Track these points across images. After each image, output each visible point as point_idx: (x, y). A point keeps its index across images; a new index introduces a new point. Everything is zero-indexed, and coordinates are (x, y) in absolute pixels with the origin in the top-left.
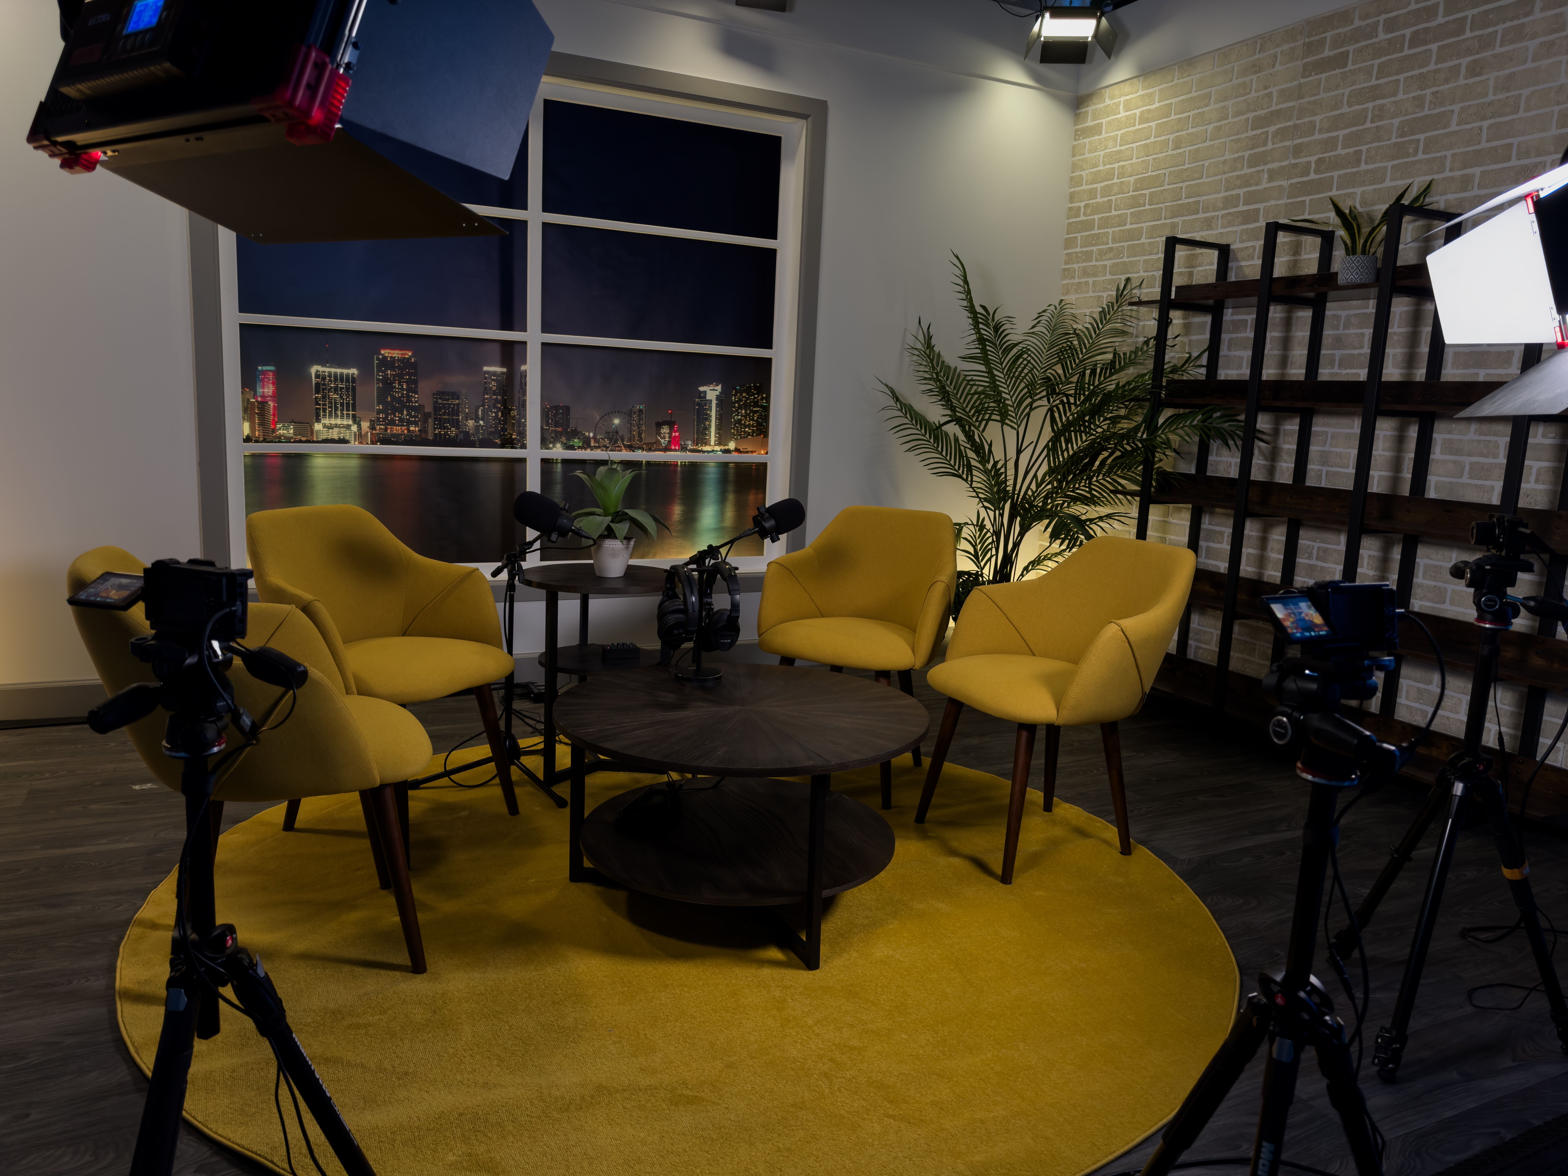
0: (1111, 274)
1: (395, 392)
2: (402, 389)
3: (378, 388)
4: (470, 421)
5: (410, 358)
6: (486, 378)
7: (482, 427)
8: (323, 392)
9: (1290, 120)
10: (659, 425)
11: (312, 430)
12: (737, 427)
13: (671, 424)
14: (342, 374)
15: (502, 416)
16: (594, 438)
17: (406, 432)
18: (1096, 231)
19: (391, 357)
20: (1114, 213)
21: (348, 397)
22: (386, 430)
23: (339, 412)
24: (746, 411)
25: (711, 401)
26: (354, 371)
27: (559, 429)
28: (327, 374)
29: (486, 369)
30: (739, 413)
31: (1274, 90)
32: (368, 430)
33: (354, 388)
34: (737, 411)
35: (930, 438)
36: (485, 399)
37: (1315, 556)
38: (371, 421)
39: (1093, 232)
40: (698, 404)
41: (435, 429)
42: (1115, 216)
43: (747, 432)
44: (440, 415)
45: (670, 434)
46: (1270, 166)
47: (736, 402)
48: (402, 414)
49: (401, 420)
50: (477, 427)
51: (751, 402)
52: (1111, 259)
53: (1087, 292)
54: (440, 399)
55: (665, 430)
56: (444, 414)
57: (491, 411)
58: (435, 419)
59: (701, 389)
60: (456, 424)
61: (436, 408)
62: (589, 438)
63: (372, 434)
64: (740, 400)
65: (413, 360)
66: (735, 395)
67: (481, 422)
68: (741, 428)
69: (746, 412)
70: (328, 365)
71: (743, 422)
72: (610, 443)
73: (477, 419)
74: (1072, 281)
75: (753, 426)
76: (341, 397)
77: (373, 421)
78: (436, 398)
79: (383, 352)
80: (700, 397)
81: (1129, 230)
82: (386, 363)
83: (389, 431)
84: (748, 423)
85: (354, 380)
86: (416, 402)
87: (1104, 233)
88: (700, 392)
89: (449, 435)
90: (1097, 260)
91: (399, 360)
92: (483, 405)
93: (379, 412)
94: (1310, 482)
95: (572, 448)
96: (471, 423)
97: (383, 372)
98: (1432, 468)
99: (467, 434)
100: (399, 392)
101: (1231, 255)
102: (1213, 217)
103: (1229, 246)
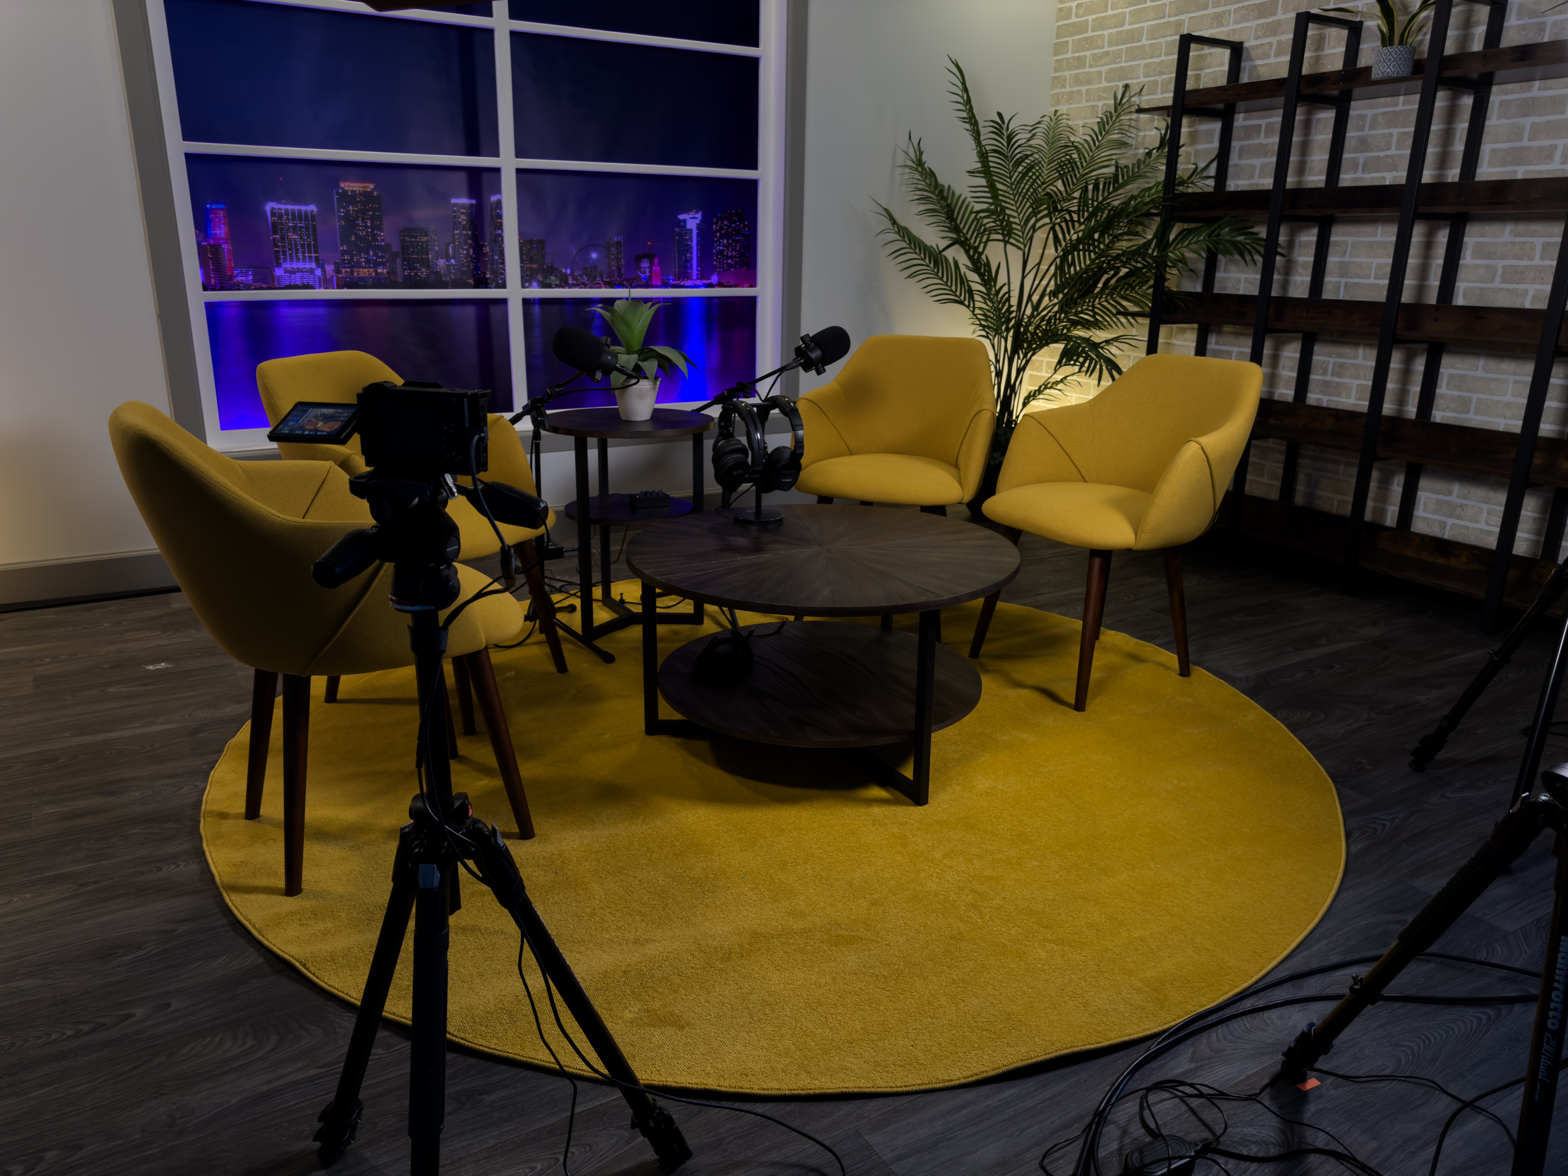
0: (1107, 80)
1: (360, 230)
2: (367, 227)
3: (341, 226)
4: (441, 260)
5: (371, 192)
6: (454, 212)
7: (454, 266)
8: (281, 232)
10: (639, 259)
11: (273, 276)
12: (720, 259)
13: (650, 257)
14: (300, 212)
15: (474, 254)
16: (572, 274)
17: (374, 274)
18: (1090, 34)
19: (352, 191)
20: (1110, 12)
21: (308, 238)
22: (352, 273)
23: (300, 255)
24: (728, 240)
25: (691, 230)
26: (312, 208)
27: (535, 266)
28: (283, 212)
29: (453, 201)
30: (720, 243)
32: (333, 273)
33: (314, 227)
34: (718, 241)
35: (930, 262)
36: (455, 235)
37: (1330, 372)
38: (335, 263)
39: (1086, 35)
40: (679, 234)
41: (404, 270)
42: (1112, 16)
43: (730, 263)
44: (409, 254)
45: (650, 268)
47: (718, 231)
48: (368, 255)
49: (368, 261)
50: (448, 266)
51: (733, 231)
52: (1106, 64)
53: (1081, 102)
54: (407, 236)
55: (645, 264)
56: (413, 253)
57: (462, 248)
58: (404, 259)
59: (681, 217)
60: (427, 264)
61: (404, 247)
62: (566, 275)
63: (338, 278)
64: (722, 229)
65: (375, 194)
66: (716, 223)
67: (453, 261)
68: (724, 260)
69: (728, 242)
70: (283, 201)
71: (725, 253)
72: (588, 280)
73: (447, 258)
74: (1064, 90)
75: (735, 257)
76: (301, 238)
77: (338, 263)
78: (403, 236)
79: (342, 185)
80: (680, 227)
81: (1128, 31)
82: (347, 198)
83: (355, 274)
84: (730, 254)
85: (313, 218)
86: (382, 240)
87: (1099, 36)
88: (680, 221)
89: (419, 276)
90: (1091, 66)
91: (360, 194)
92: (453, 242)
93: (344, 253)
94: (1327, 294)
95: (549, 286)
96: (442, 262)
97: (344, 208)
98: (1462, 274)
99: (438, 274)
100: (363, 230)
101: (1245, 54)
102: (1224, 12)
103: (1241, 43)
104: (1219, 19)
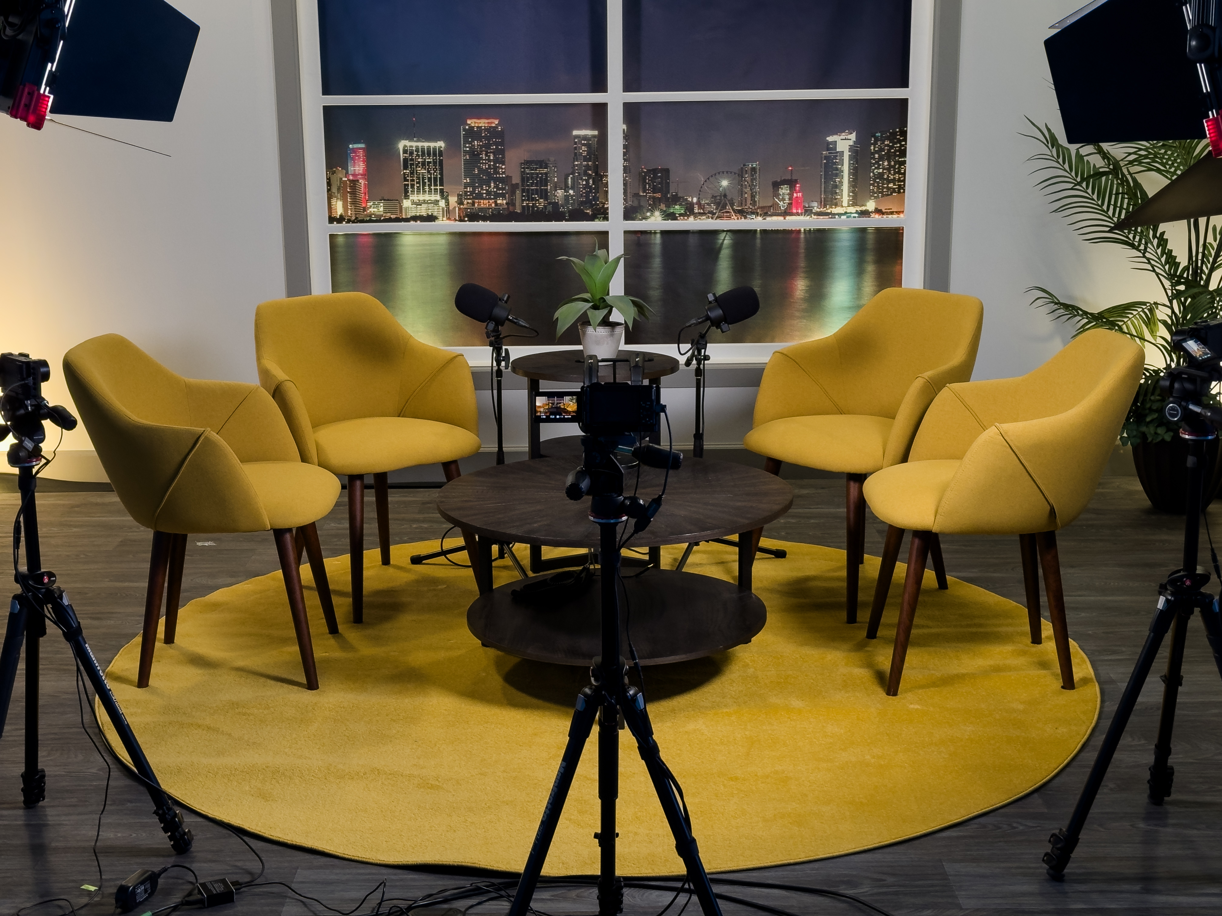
1: (482, 163)
2: (489, 160)
3: (465, 160)
4: (559, 191)
5: (496, 127)
6: (575, 143)
7: (572, 196)
8: (411, 168)
10: (776, 185)
11: (401, 207)
12: (878, 183)
13: (791, 183)
14: (429, 148)
15: (593, 184)
16: (699, 203)
17: (493, 205)
19: (478, 127)
21: (435, 172)
22: (473, 204)
23: (427, 188)
24: (889, 162)
25: (842, 153)
26: (441, 144)
27: (656, 195)
28: (414, 149)
29: (575, 133)
30: (879, 165)
32: (456, 205)
33: (441, 162)
34: (877, 163)
36: (574, 166)
38: (459, 195)
40: (826, 158)
41: (523, 201)
44: (528, 186)
45: (791, 194)
47: (876, 152)
48: (490, 187)
49: (489, 193)
50: (567, 198)
51: (896, 151)
54: (527, 168)
55: (784, 190)
56: (532, 184)
57: (582, 179)
58: (523, 191)
59: (830, 139)
60: (544, 195)
61: (524, 179)
62: (692, 205)
63: (459, 209)
64: (881, 150)
65: (500, 129)
66: (875, 144)
67: (571, 192)
68: (883, 184)
69: (889, 164)
70: (415, 139)
71: (885, 176)
72: (717, 210)
73: (566, 188)
76: (429, 172)
77: (461, 195)
78: (523, 168)
79: (469, 123)
80: (828, 149)
82: (472, 134)
83: (476, 205)
85: (441, 153)
86: (503, 173)
88: (828, 143)
89: (537, 207)
91: (486, 129)
92: (573, 173)
93: (467, 185)
95: (674, 215)
96: (560, 193)
97: (470, 143)
99: (555, 205)
100: (486, 163)
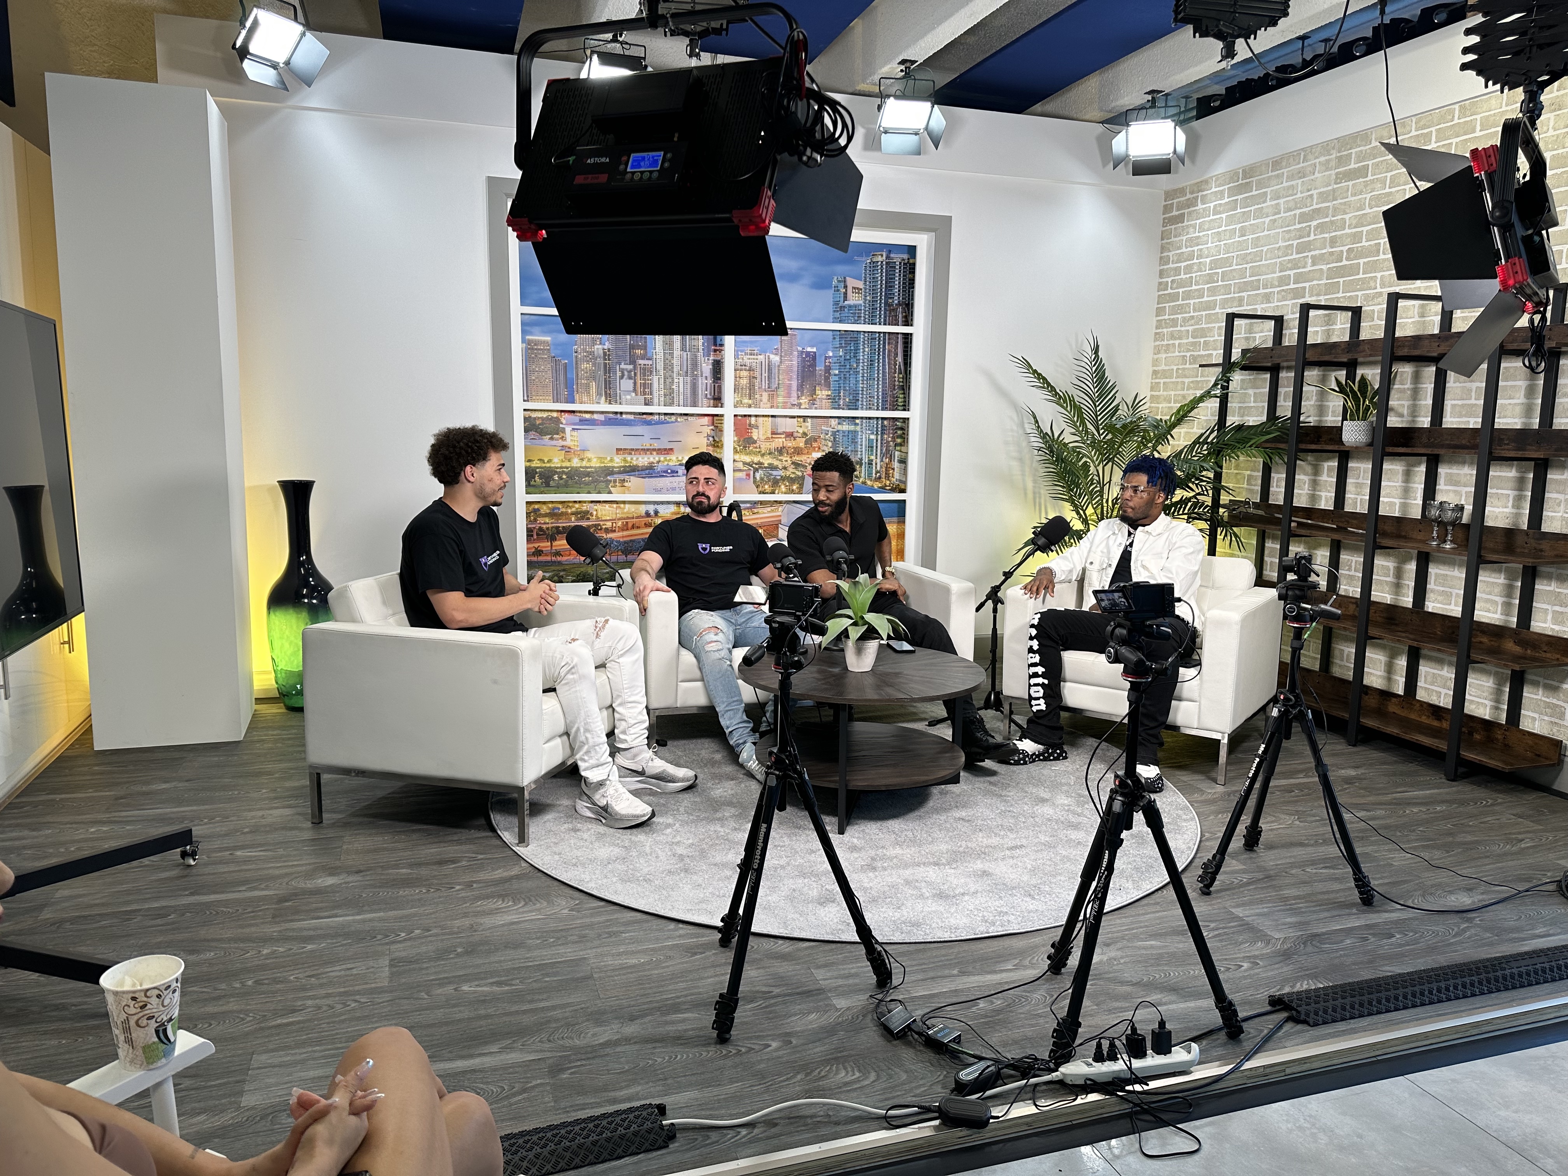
9: (1327, 217)
31: (1314, 192)
39: (1178, 303)
46: (1313, 253)
53: (1174, 352)
74: (1162, 343)
87: (1187, 304)
90: (1181, 326)
94: (1347, 508)
101: (1285, 324)
102: (1271, 293)
103: (1282, 316)
104: (1267, 298)
